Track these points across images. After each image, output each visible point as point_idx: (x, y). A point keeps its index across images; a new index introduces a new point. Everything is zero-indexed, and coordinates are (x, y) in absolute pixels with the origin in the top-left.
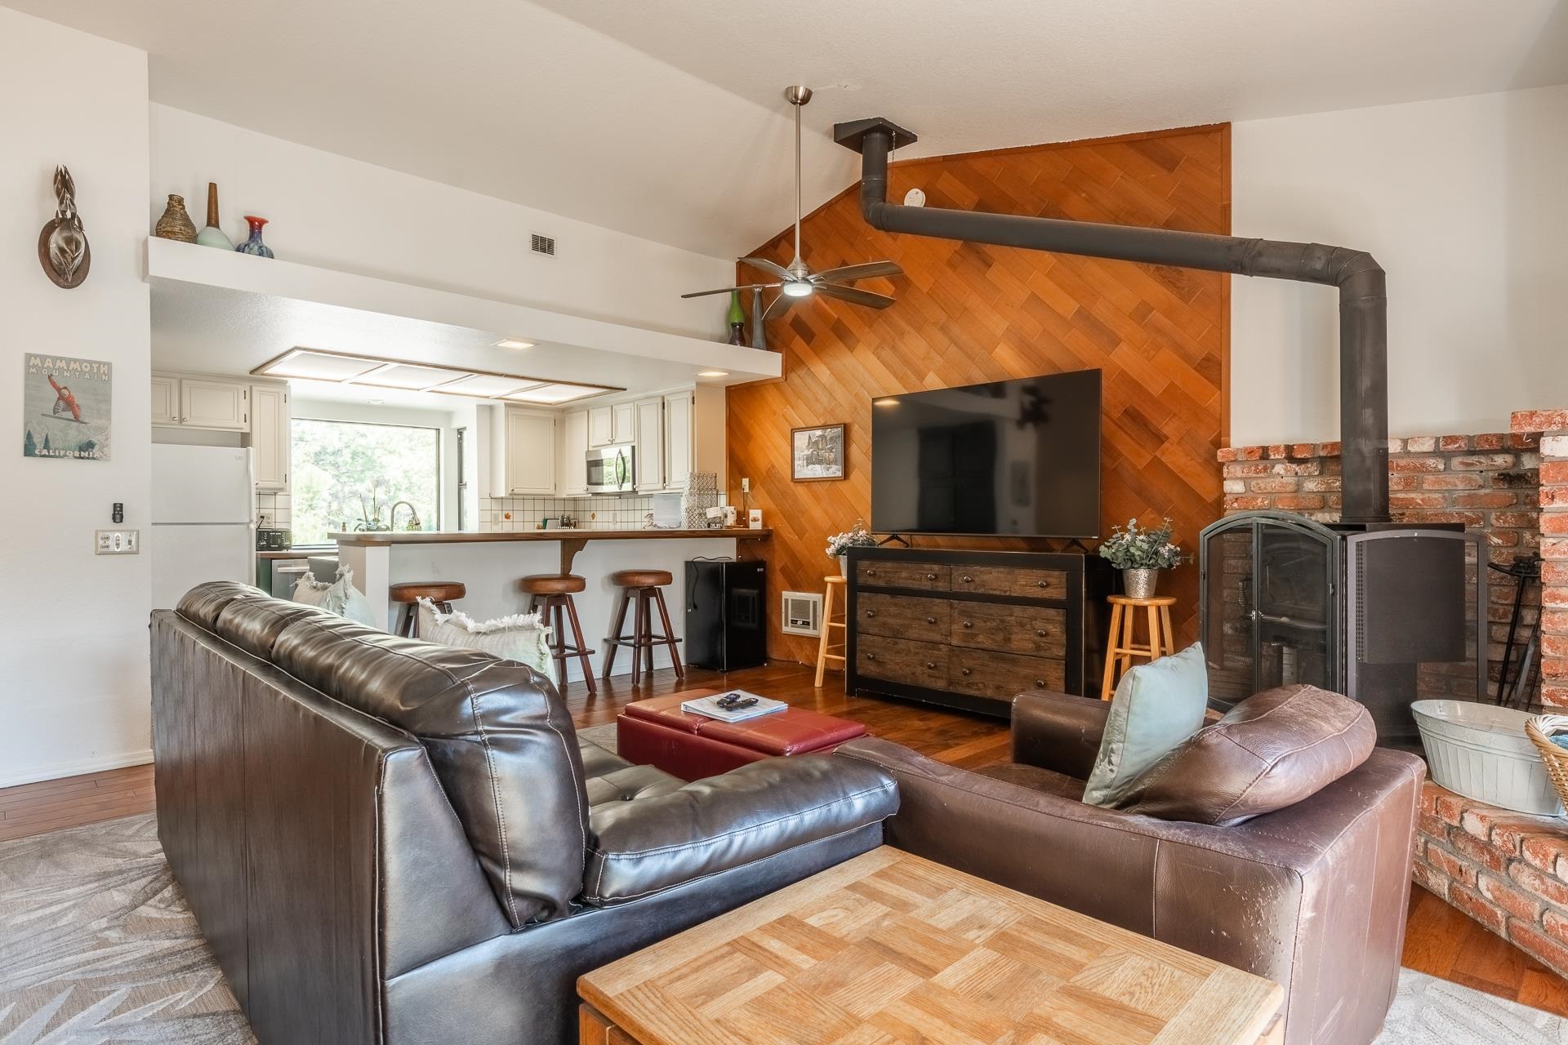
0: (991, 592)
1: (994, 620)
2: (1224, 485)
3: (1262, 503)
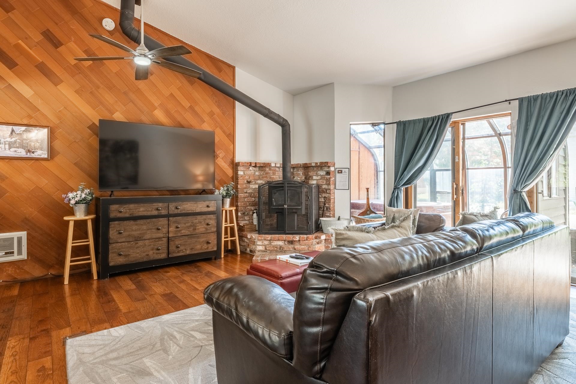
0: (187, 212)
1: (189, 223)
2: (238, 172)
3: (247, 177)
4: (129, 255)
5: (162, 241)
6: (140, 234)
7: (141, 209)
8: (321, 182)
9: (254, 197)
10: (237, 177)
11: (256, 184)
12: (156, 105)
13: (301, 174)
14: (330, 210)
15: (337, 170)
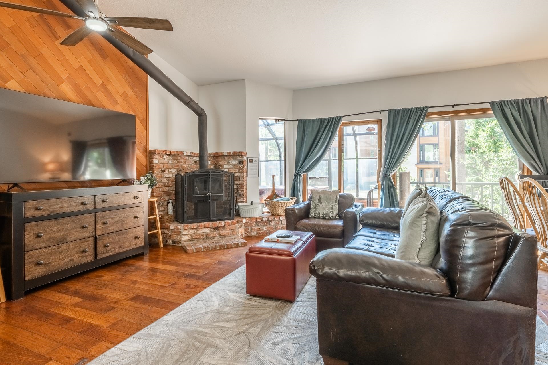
0: (115, 205)
1: (117, 217)
2: (153, 161)
3: (161, 166)
4: (50, 263)
5: (89, 241)
6: (63, 235)
7: (64, 205)
8: (234, 170)
9: (168, 187)
10: (151, 166)
11: (169, 173)
12: (64, 76)
13: (210, 163)
14: (243, 196)
15: (248, 159)
